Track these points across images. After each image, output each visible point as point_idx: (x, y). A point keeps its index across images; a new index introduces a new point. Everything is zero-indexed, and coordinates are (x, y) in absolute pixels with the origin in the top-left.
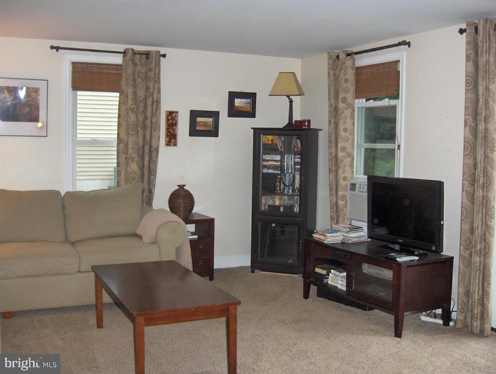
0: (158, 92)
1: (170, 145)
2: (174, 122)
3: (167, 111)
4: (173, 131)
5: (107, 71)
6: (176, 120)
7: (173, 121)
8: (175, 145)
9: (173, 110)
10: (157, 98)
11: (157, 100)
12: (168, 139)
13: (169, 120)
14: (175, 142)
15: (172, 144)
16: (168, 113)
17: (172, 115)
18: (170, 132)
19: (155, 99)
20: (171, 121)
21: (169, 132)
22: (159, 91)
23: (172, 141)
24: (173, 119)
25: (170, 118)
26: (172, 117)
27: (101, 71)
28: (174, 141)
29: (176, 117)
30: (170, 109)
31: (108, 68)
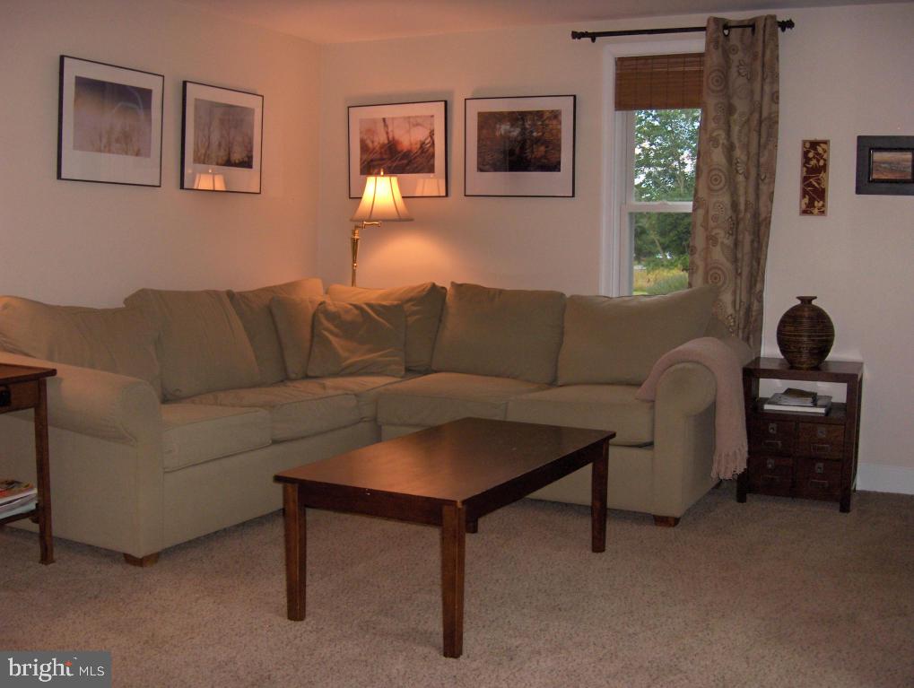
0: (772, 99)
1: (811, 213)
2: (822, 163)
3: (804, 142)
4: (819, 184)
5: (681, 69)
6: (825, 160)
7: (818, 161)
8: (822, 213)
9: (819, 137)
10: (770, 114)
11: (769, 118)
12: (806, 200)
13: (811, 159)
14: (823, 206)
15: (816, 211)
16: (808, 145)
17: (816, 149)
18: (813, 186)
19: (765, 114)
20: (813, 162)
21: (810, 185)
22: (775, 98)
23: (816, 203)
24: (819, 156)
25: (811, 155)
26: (818, 154)
27: (670, 70)
28: (821, 203)
29: (825, 152)
30: (812, 137)
31: (684, 63)
